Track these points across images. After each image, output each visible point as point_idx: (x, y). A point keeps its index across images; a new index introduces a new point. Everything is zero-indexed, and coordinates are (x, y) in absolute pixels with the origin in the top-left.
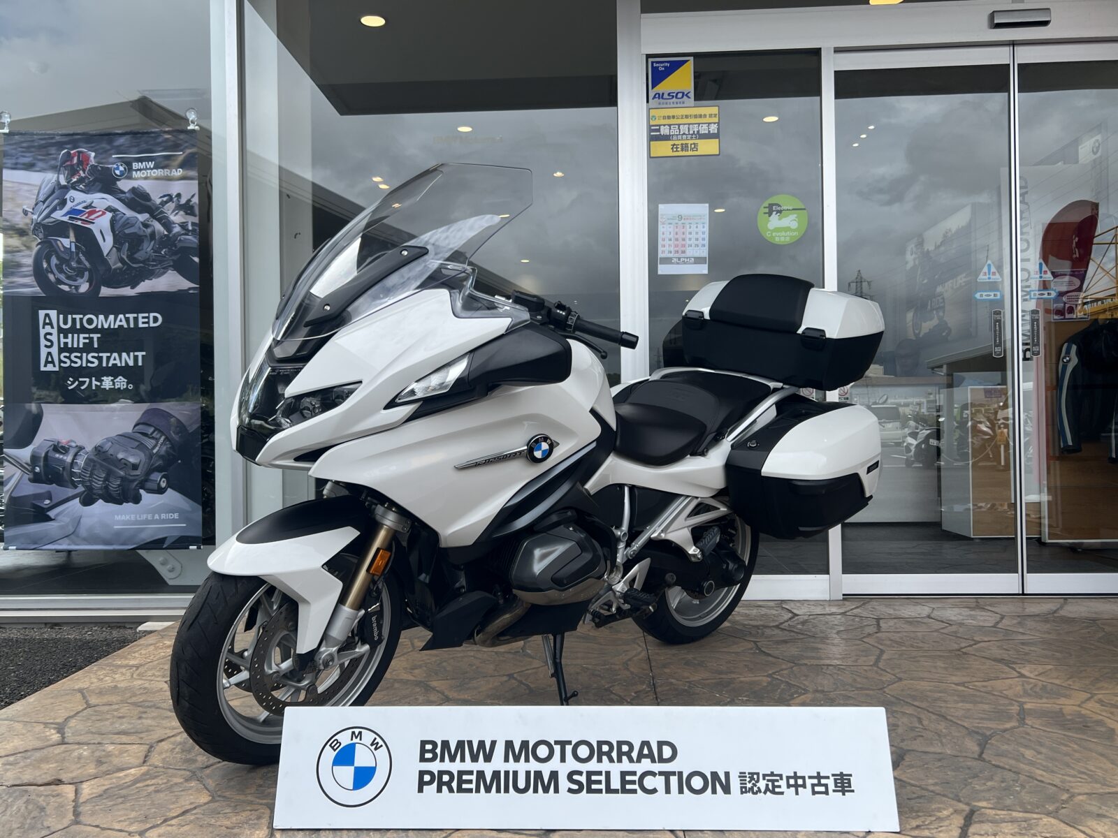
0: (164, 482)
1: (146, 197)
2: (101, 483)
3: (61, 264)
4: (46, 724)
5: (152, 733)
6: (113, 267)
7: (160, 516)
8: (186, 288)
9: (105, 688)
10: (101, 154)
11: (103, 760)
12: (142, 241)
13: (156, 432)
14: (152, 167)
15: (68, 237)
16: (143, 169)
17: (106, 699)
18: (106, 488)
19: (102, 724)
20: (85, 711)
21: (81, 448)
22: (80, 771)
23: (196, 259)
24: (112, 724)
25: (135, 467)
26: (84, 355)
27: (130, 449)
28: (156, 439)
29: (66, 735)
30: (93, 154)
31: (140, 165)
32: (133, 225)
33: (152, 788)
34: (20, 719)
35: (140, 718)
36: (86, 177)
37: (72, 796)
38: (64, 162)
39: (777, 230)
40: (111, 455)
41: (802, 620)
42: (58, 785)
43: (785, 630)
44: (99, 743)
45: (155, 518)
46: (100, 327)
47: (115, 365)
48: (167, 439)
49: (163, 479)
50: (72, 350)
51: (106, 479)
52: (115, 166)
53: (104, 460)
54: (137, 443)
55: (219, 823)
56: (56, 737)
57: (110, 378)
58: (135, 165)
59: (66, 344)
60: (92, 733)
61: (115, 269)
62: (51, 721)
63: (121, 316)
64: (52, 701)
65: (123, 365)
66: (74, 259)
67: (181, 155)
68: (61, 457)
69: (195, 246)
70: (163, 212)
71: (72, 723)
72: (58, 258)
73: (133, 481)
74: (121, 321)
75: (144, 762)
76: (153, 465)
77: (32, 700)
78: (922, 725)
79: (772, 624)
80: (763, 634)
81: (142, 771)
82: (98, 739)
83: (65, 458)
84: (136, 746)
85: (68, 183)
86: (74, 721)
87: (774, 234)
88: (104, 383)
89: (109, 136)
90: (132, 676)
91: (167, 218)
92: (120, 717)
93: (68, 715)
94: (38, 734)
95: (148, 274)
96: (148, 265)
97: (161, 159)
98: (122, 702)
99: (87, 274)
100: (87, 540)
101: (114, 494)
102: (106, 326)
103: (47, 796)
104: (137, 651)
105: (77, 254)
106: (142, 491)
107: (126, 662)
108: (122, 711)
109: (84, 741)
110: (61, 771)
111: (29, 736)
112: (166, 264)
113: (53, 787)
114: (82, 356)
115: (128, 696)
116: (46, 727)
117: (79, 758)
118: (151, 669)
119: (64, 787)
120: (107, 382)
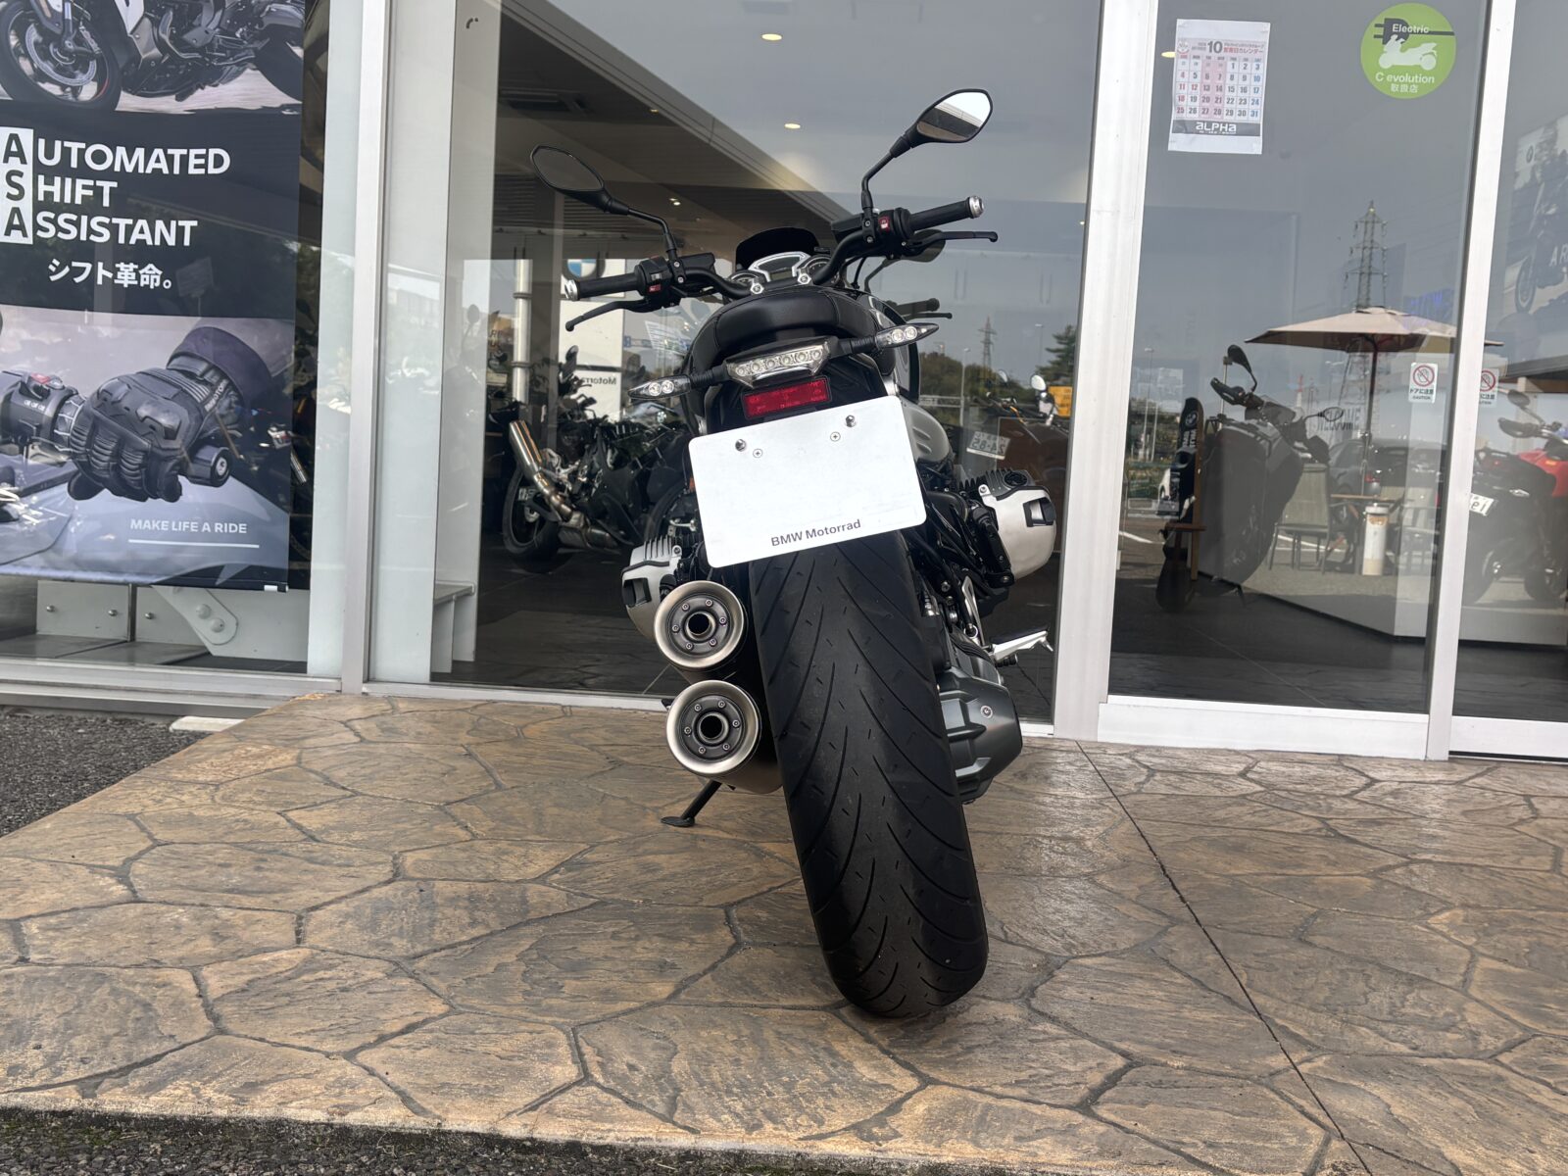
0: (222, 464)
2: (106, 458)
3: (46, 42)
4: (93, 868)
5: (291, 894)
6: (144, 56)
7: (213, 528)
8: (277, 105)
9: (171, 815)
11: (223, 932)
13: (211, 373)
17: (183, 834)
18: (117, 468)
19: (194, 874)
20: (154, 851)
21: (69, 394)
22: (192, 945)
23: (299, 51)
24: (212, 874)
25: (170, 434)
26: (84, 218)
27: (162, 400)
28: (212, 385)
29: (137, 888)
33: (331, 985)
34: (40, 856)
35: (259, 869)
37: (192, 988)
39: (1396, 70)
40: (128, 409)
41: (1388, 789)
42: (157, 968)
43: (1367, 803)
44: (202, 905)
45: (204, 529)
46: (117, 168)
47: (141, 243)
48: (231, 385)
49: (222, 460)
50: (60, 208)
51: (117, 455)
53: (114, 417)
54: (175, 390)
55: (480, 1049)
56: (119, 890)
57: (132, 266)
59: (49, 195)
60: (181, 886)
61: (148, 60)
62: (100, 863)
63: (158, 152)
64: (86, 830)
65: (157, 242)
66: (69, 34)
68: (35, 405)
69: (297, 25)
71: (139, 868)
72: (41, 30)
73: (167, 459)
74: (158, 160)
75: (299, 941)
76: (203, 432)
77: (48, 826)
79: (1338, 793)
80: (1330, 808)
81: (301, 956)
82: (199, 899)
83: (42, 408)
84: (273, 913)
86: (141, 866)
87: (1389, 78)
88: (119, 274)
90: (213, 799)
92: (220, 865)
93: (123, 855)
94: (84, 883)
95: (210, 75)
96: (207, 56)
98: (213, 841)
99: (93, 66)
100: (75, 562)
101: (131, 481)
102: (129, 168)
103: (144, 985)
104: (206, 759)
105: (76, 25)
106: (182, 479)
107: (191, 776)
108: (221, 855)
109: (173, 898)
110: (153, 946)
111: (69, 884)
112: (242, 57)
113: (150, 972)
114: (79, 219)
115: (220, 831)
116: (93, 872)
117: (178, 927)
118: (243, 791)
119: (168, 972)
120: (126, 273)
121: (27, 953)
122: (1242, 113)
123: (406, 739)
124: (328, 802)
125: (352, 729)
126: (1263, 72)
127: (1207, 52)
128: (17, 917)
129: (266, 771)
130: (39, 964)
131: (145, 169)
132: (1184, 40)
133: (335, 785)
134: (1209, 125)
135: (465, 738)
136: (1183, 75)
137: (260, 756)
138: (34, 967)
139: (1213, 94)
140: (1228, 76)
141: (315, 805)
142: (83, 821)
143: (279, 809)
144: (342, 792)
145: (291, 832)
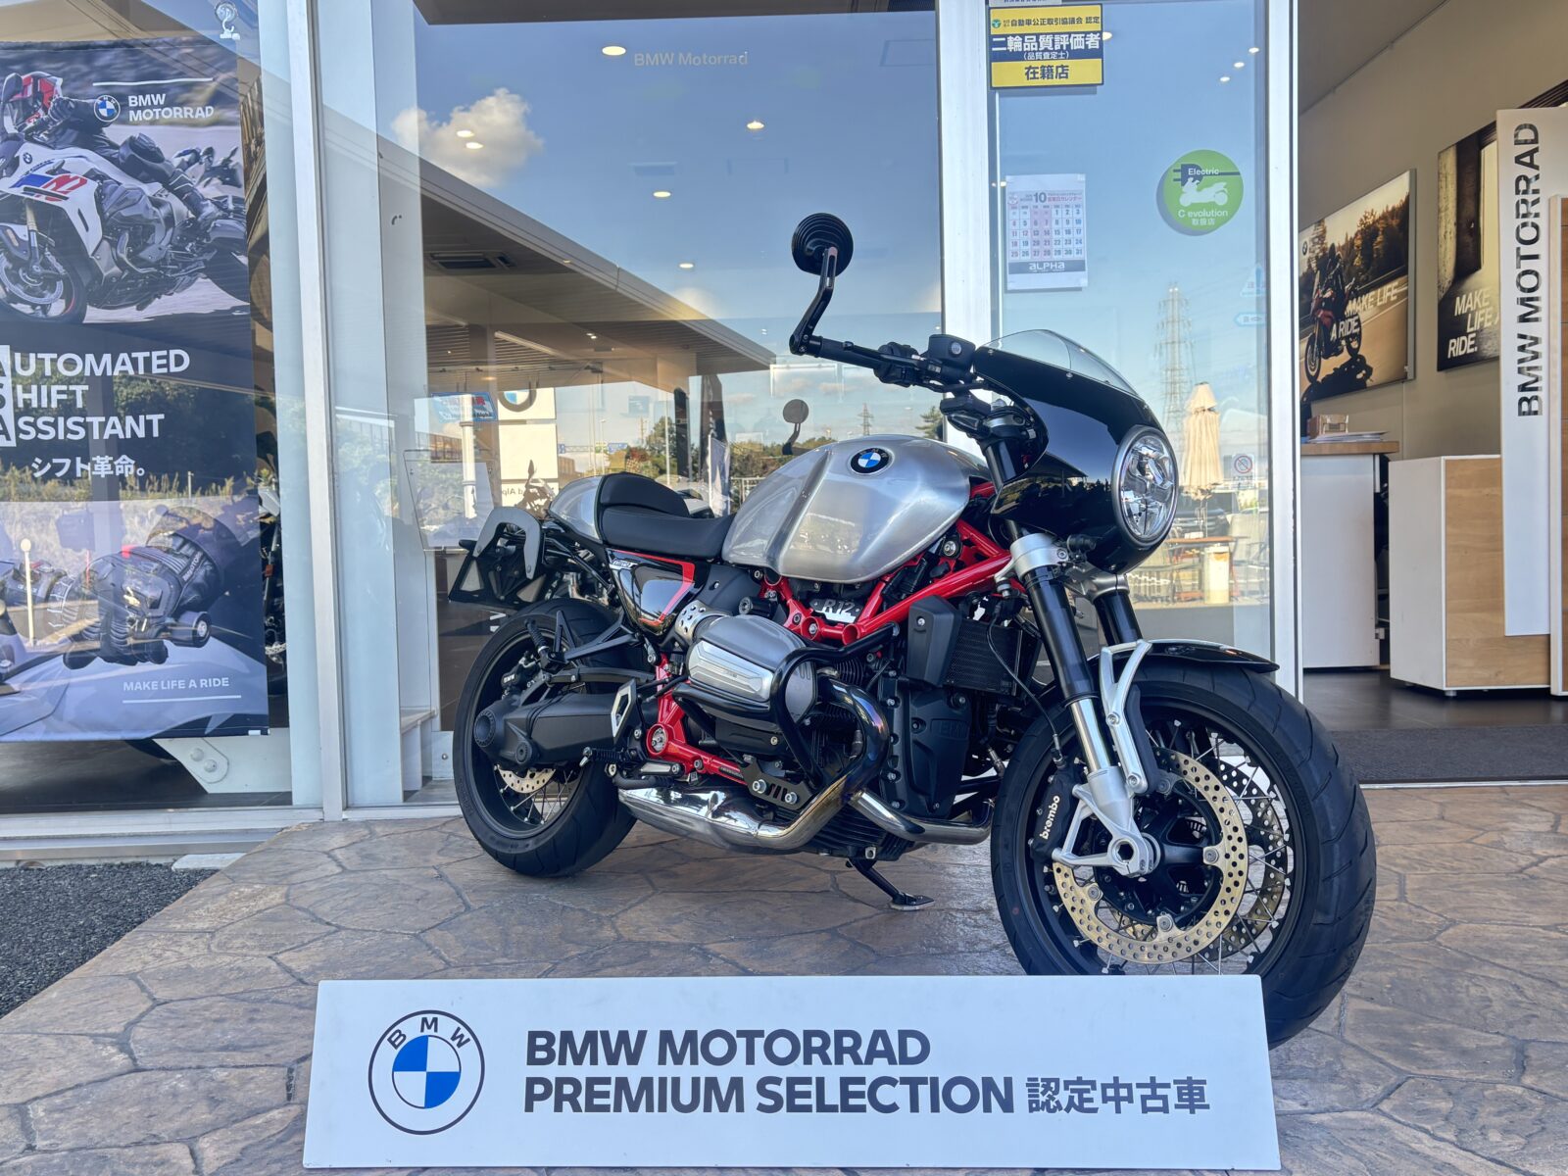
0: (202, 627)
1: (155, 155)
2: (97, 631)
3: (16, 268)
4: (96, 1038)
5: (282, 1045)
6: (105, 274)
7: (198, 684)
8: (228, 308)
9: (170, 970)
10: (74, 80)
11: (219, 1097)
12: (153, 230)
13: (186, 547)
14: (162, 103)
15: (24, 223)
16: (148, 107)
17: (181, 990)
19: (191, 1033)
20: (153, 1012)
21: (59, 575)
22: (184, 1118)
23: (244, 260)
24: (208, 1032)
25: (153, 603)
26: (61, 420)
27: (145, 575)
28: (188, 557)
29: (136, 1055)
30: (60, 81)
31: (141, 100)
32: (134, 204)
34: (46, 1030)
35: (252, 1020)
36: (50, 120)
37: (188, 1163)
38: (12, 97)
39: (1195, 207)
40: (113, 585)
42: (155, 1144)
44: (199, 1068)
45: (190, 686)
46: (87, 373)
47: (114, 437)
49: (202, 622)
50: (37, 412)
51: (106, 627)
52: (99, 101)
53: (101, 593)
54: (155, 565)
56: (120, 1060)
57: (107, 458)
58: (133, 101)
59: (27, 403)
60: (179, 1049)
61: (109, 279)
62: (102, 1031)
63: (123, 356)
64: (90, 996)
65: (129, 436)
66: (36, 260)
67: (210, 84)
69: (241, 237)
70: (183, 181)
71: (140, 1033)
72: (9, 258)
74: (123, 364)
75: (289, 1097)
76: (182, 600)
77: (54, 995)
78: (1526, 997)
81: (292, 1114)
82: (194, 1059)
84: (266, 1069)
85: (20, 130)
86: (141, 1030)
87: (1190, 214)
88: (96, 466)
89: (86, 51)
90: (209, 948)
91: (192, 190)
92: (216, 1021)
93: (124, 1019)
94: (88, 1055)
95: (166, 285)
96: (163, 269)
97: (177, 90)
98: (209, 994)
99: (60, 285)
100: (76, 725)
101: (122, 649)
102: (98, 372)
103: (146, 1164)
104: (203, 904)
105: (42, 252)
106: (167, 643)
107: (189, 925)
108: (216, 1009)
109: (171, 1064)
110: (152, 1119)
111: (73, 1058)
112: (193, 268)
113: (149, 1149)
114: (56, 422)
115: (215, 983)
116: (96, 1042)
117: (175, 1094)
118: (237, 936)
119: (167, 1147)
120: (103, 465)
121: (34, 1139)
122: (1069, 252)
123: (383, 865)
124: (315, 940)
125: (335, 860)
126: (1082, 216)
127: (1033, 203)
128: (25, 1099)
129: (258, 912)
130: (45, 1151)
131: (113, 370)
132: (1013, 193)
133: (320, 921)
134: (1041, 264)
135: (436, 859)
136: (1014, 224)
137: (253, 897)
138: (40, 1156)
139: (1042, 237)
140: (1054, 222)
141: (304, 944)
142: (87, 986)
143: (270, 953)
144: (326, 929)
145: (280, 976)
